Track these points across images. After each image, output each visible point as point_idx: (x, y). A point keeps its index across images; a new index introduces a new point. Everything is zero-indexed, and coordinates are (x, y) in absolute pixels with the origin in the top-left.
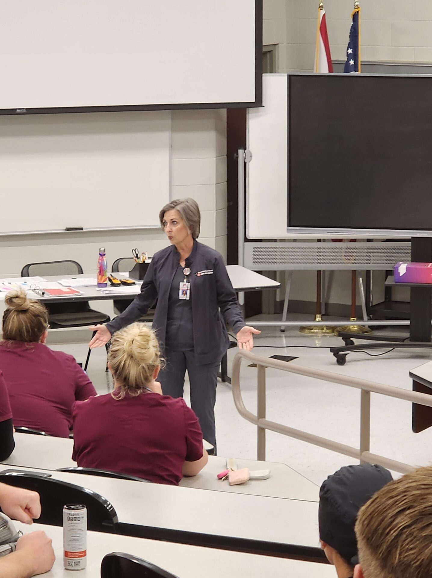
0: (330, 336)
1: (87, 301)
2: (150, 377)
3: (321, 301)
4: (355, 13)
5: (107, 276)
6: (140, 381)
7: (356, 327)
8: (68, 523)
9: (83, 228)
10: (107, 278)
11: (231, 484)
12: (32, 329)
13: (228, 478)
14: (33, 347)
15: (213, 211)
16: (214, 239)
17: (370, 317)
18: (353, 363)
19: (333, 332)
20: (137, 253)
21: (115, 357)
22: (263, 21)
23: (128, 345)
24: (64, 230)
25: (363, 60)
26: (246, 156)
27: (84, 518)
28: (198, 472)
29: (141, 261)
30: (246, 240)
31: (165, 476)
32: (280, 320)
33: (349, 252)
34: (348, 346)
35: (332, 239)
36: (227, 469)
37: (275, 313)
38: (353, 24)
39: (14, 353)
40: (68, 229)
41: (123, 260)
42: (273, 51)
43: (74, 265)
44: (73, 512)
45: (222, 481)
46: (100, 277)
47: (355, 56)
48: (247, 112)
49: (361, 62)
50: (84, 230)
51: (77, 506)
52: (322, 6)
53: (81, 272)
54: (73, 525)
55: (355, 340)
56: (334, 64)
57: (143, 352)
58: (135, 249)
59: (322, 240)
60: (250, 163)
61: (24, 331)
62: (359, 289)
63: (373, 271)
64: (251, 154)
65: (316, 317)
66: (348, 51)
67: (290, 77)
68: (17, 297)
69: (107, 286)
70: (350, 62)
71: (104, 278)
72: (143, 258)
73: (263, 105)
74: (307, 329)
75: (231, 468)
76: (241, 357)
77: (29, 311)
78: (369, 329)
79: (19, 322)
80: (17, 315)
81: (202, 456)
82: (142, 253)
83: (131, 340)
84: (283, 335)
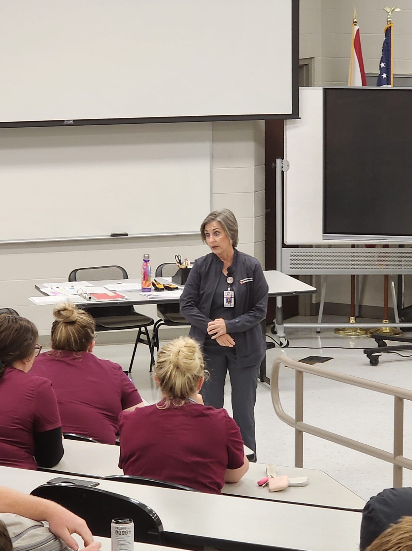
0: (364, 338)
1: (132, 305)
2: (195, 387)
3: (355, 304)
4: (388, 28)
5: (151, 281)
6: (185, 390)
7: (388, 329)
8: (116, 537)
9: (128, 234)
10: (150, 284)
11: (271, 491)
12: (79, 339)
13: (268, 485)
14: (81, 356)
15: (252, 218)
16: (253, 244)
17: (402, 319)
18: (386, 364)
19: (367, 334)
20: (180, 259)
21: (161, 368)
22: (300, 35)
23: (174, 355)
24: (109, 236)
25: (394, 73)
26: (284, 165)
27: (131, 532)
28: (240, 479)
29: (184, 266)
30: (284, 246)
31: (208, 485)
32: (316, 322)
33: (382, 257)
34: (380, 348)
35: (365, 245)
36: (267, 476)
37: (311, 315)
38: (385, 39)
39: (62, 361)
40: (113, 235)
41: (166, 265)
42: (309, 65)
43: (119, 269)
44: (121, 526)
45: (263, 488)
46: (144, 282)
47: (387, 69)
48: (284, 123)
49: (394, 75)
50: (129, 236)
51: (125, 520)
52: (356, 22)
53: (126, 277)
54: (122, 539)
55: (386, 341)
56: (367, 77)
57: (189, 362)
58: (177, 255)
59: (356, 246)
60: (287, 172)
61: (72, 341)
62: (391, 292)
63: (404, 275)
64: (288, 163)
65: (350, 319)
66: (381, 65)
67: (326, 91)
68: (65, 309)
69: (152, 291)
70: (382, 75)
71: (148, 283)
72: (186, 263)
73: (300, 117)
74: (342, 331)
75: (271, 476)
76: (280, 363)
77: (77, 322)
78: (401, 331)
79: (67, 333)
80: (65, 327)
81: (243, 464)
82: (184, 259)
83: (177, 352)
84: (319, 336)
